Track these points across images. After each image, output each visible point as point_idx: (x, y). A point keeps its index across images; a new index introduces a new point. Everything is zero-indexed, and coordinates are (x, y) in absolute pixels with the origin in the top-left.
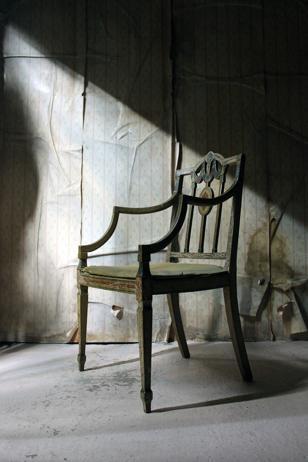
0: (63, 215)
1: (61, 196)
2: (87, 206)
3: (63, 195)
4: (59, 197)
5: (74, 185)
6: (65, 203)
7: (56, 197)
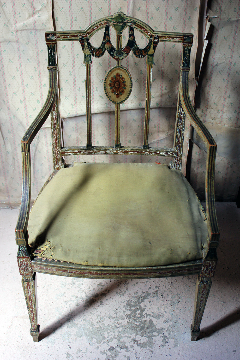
0: (28, 59)
1: (21, 30)
2: (65, 46)
3: (24, 30)
4: (19, 33)
5: (40, 12)
6: (29, 42)
7: (14, 32)
